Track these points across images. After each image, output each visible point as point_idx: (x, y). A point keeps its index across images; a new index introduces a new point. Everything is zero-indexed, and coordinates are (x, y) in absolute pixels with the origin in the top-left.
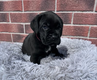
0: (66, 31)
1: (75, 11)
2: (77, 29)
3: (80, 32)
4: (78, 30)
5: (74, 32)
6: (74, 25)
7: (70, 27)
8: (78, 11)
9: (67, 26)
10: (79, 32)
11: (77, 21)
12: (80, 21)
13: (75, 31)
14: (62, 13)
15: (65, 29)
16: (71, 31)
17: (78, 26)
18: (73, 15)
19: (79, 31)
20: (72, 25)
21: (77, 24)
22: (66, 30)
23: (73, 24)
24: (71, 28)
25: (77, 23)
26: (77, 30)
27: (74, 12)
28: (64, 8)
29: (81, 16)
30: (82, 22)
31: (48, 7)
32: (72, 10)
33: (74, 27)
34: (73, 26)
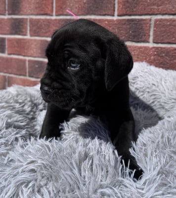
0: (138, 58)
1: (156, 14)
2: (164, 53)
3: (170, 60)
4: (166, 55)
5: (157, 61)
6: (155, 45)
7: (146, 48)
8: (163, 14)
9: (140, 48)
10: (167, 61)
11: (163, 36)
12: (168, 36)
13: (159, 58)
14: (128, 20)
15: (136, 54)
16: (149, 59)
17: (164, 48)
18: (153, 22)
19: (167, 58)
20: (151, 45)
21: (162, 43)
22: (138, 55)
23: (154, 42)
24: (148, 51)
25: (162, 40)
26: (162, 56)
27: (154, 18)
28: (133, 9)
29: (170, 25)
30: (174, 39)
31: (99, 7)
32: (150, 13)
33: (157, 48)
34: (154, 47)
